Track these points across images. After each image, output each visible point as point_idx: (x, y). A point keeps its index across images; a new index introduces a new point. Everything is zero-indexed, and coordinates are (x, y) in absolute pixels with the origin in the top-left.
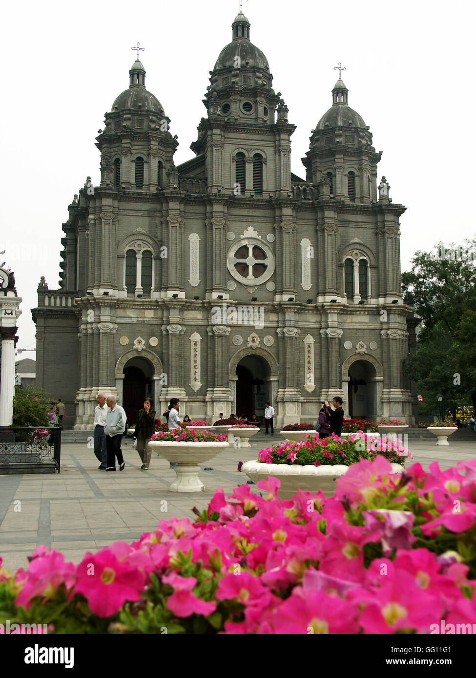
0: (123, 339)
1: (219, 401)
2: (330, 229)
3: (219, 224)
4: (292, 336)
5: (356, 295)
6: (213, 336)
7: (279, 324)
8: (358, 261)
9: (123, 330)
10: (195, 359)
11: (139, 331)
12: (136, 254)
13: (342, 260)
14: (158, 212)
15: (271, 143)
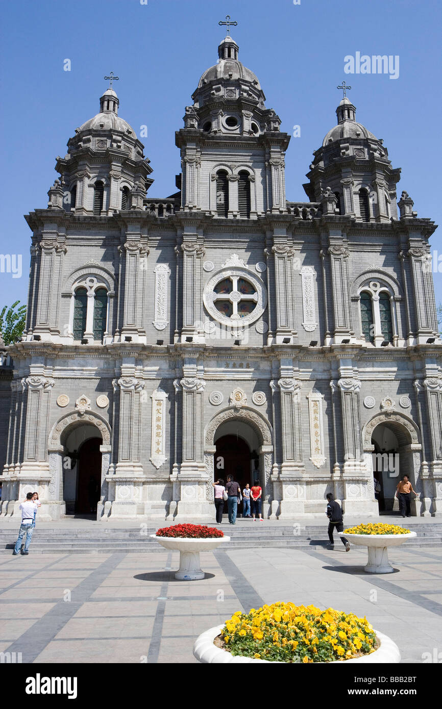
0: (62, 398)
1: (188, 481)
2: (337, 253)
3: (191, 249)
4: (289, 390)
5: (378, 337)
6: (181, 393)
7: (273, 375)
8: (378, 293)
9: (62, 387)
10: (158, 423)
11: (84, 387)
12: (87, 291)
13: (356, 292)
14: (116, 240)
15: (261, 157)
